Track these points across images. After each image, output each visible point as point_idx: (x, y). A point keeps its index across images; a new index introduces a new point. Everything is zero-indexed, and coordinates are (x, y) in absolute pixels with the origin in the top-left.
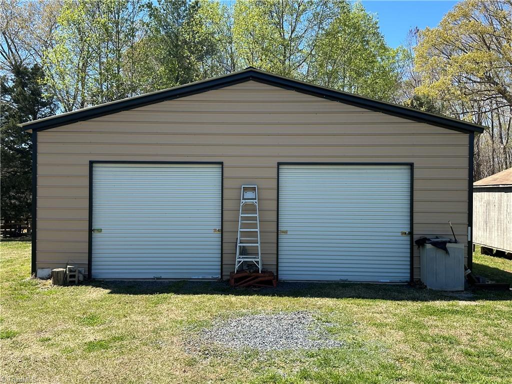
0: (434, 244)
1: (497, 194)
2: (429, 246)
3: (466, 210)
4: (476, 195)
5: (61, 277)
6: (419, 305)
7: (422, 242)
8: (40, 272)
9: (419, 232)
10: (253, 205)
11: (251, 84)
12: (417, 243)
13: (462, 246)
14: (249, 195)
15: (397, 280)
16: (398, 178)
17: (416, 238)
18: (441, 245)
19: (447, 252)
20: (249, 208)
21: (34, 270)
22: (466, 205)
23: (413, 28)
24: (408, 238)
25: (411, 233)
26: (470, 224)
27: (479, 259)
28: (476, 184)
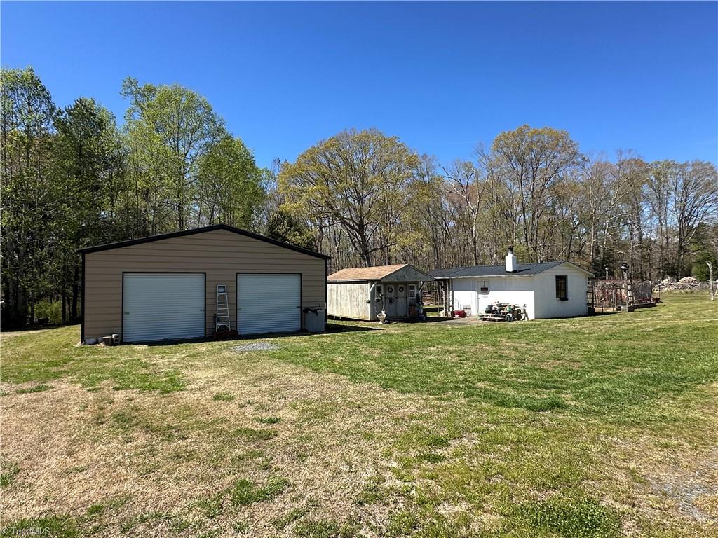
0: (311, 311)
1: (335, 285)
2: (310, 312)
3: (324, 290)
4: (328, 285)
5: (110, 341)
6: (309, 337)
7: (306, 311)
8: (87, 341)
9: (305, 306)
10: (224, 295)
11: (221, 231)
12: (304, 311)
13: (324, 311)
14: (222, 290)
15: (294, 330)
16: (294, 281)
17: (303, 309)
18: (315, 311)
19: (317, 314)
20: (223, 297)
21: (83, 340)
22: (324, 298)
23: (276, 158)
24: (299, 309)
25: (301, 307)
26: (326, 301)
27: (329, 322)
28: (329, 278)
